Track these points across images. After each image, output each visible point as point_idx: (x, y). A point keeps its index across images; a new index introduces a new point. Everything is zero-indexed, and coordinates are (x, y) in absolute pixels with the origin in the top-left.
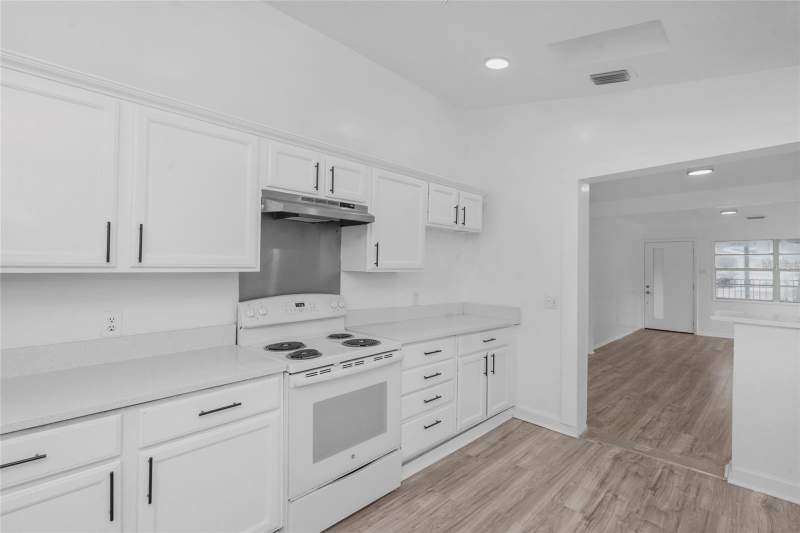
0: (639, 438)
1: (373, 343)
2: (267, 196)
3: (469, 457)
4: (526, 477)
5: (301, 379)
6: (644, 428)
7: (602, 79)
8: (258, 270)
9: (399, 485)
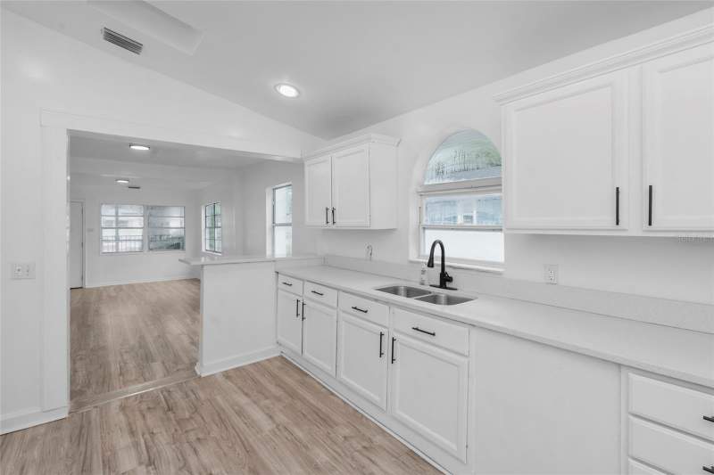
7: (113, 38)
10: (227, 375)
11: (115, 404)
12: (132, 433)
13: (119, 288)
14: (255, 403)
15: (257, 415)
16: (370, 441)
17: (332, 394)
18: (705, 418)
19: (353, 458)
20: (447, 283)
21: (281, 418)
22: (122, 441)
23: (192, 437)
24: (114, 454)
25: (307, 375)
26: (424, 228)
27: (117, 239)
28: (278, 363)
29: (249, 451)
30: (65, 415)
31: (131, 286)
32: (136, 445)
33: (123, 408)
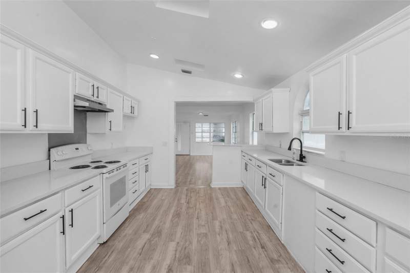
0: (190, 184)
1: (119, 162)
2: (76, 97)
3: (144, 202)
4: (166, 201)
5: (107, 175)
6: (190, 182)
7: (184, 71)
8: (73, 132)
9: (128, 214)
10: (220, 189)
11: (186, 188)
12: (187, 196)
13: (200, 156)
14: (224, 198)
15: (222, 201)
16: (256, 218)
17: (254, 203)
18: (328, 208)
19: (245, 220)
20: (303, 159)
21: (230, 204)
22: (184, 196)
23: (201, 201)
24: (181, 198)
25: (249, 195)
26: (303, 132)
27: (202, 137)
28: (240, 189)
29: (214, 208)
30: (173, 187)
31: (204, 156)
32: (186, 198)
33: (187, 190)
